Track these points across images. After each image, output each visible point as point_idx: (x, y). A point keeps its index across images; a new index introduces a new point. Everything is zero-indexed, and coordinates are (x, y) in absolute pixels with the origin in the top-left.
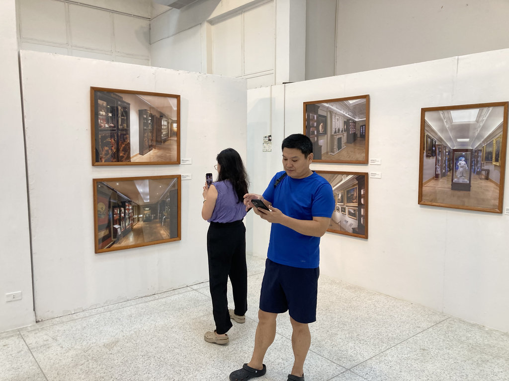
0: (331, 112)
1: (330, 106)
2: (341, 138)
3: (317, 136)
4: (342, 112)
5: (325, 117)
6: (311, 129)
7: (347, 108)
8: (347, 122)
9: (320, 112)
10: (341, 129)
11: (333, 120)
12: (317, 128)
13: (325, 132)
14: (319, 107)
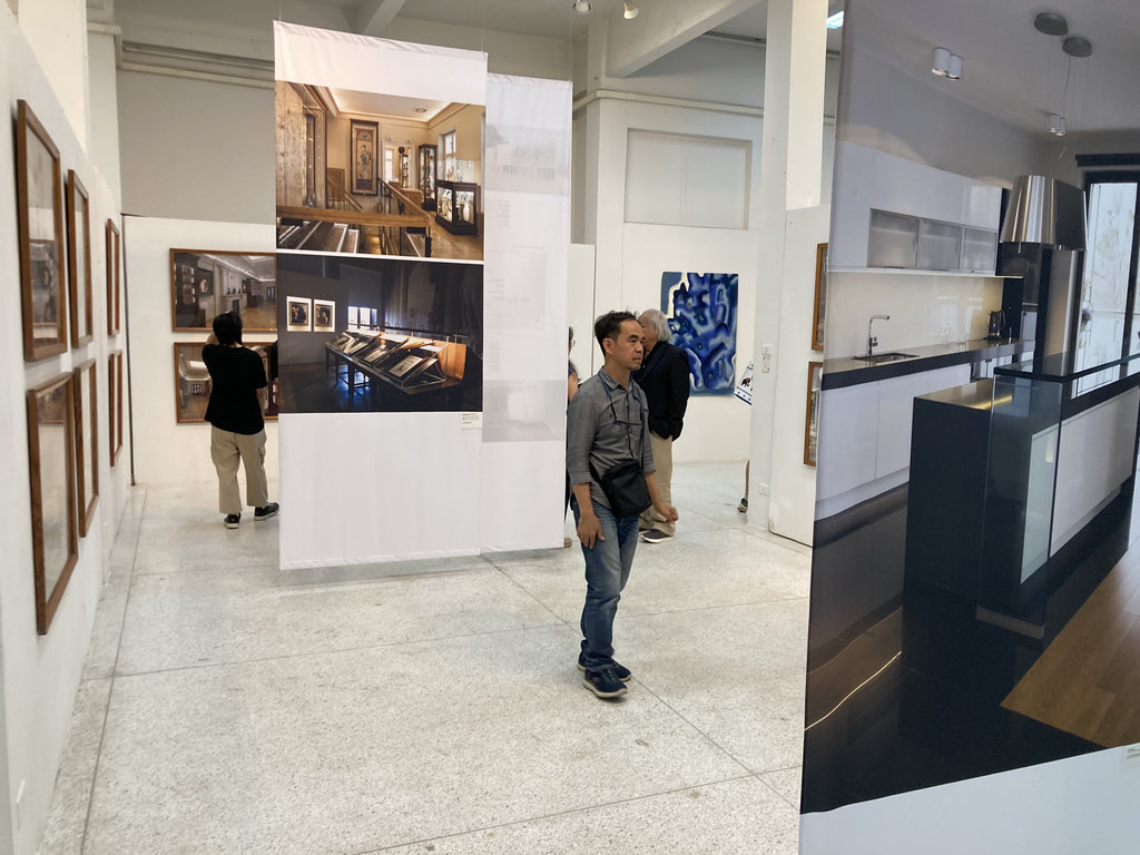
0: (221, 267)
1: (219, 259)
2: (238, 301)
3: (197, 296)
4: (239, 269)
5: (211, 273)
6: (185, 287)
7: (248, 265)
8: (247, 282)
9: (201, 265)
10: (237, 290)
11: (225, 278)
12: (197, 285)
13: (211, 291)
14: (198, 258)
